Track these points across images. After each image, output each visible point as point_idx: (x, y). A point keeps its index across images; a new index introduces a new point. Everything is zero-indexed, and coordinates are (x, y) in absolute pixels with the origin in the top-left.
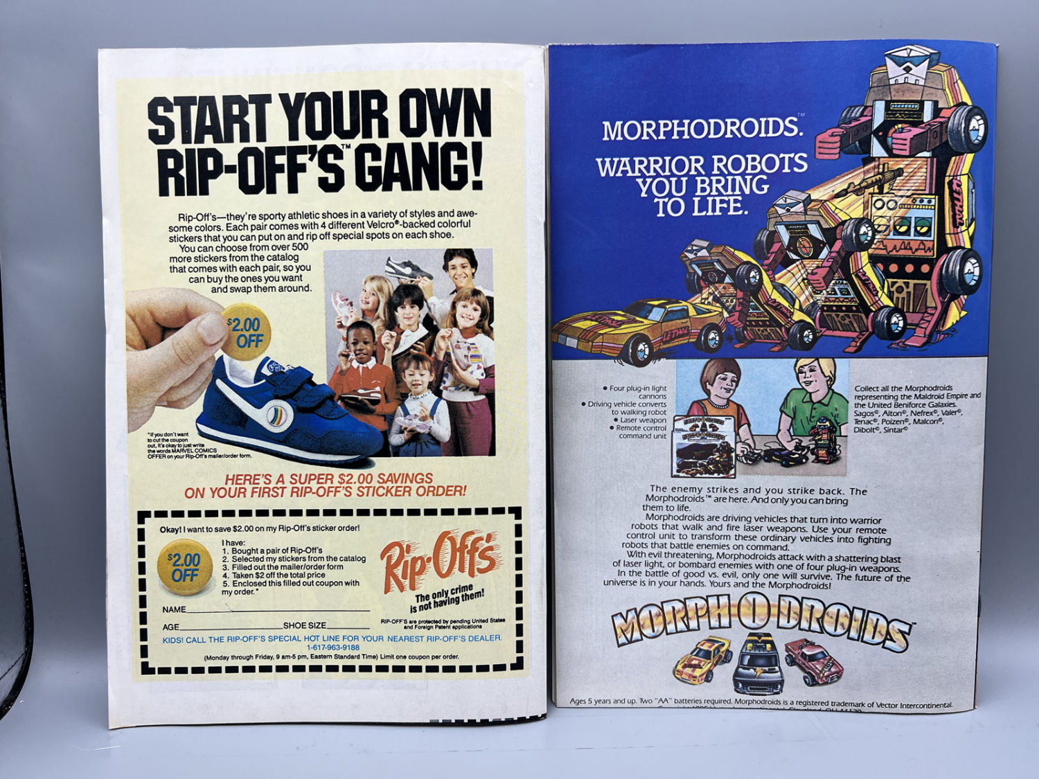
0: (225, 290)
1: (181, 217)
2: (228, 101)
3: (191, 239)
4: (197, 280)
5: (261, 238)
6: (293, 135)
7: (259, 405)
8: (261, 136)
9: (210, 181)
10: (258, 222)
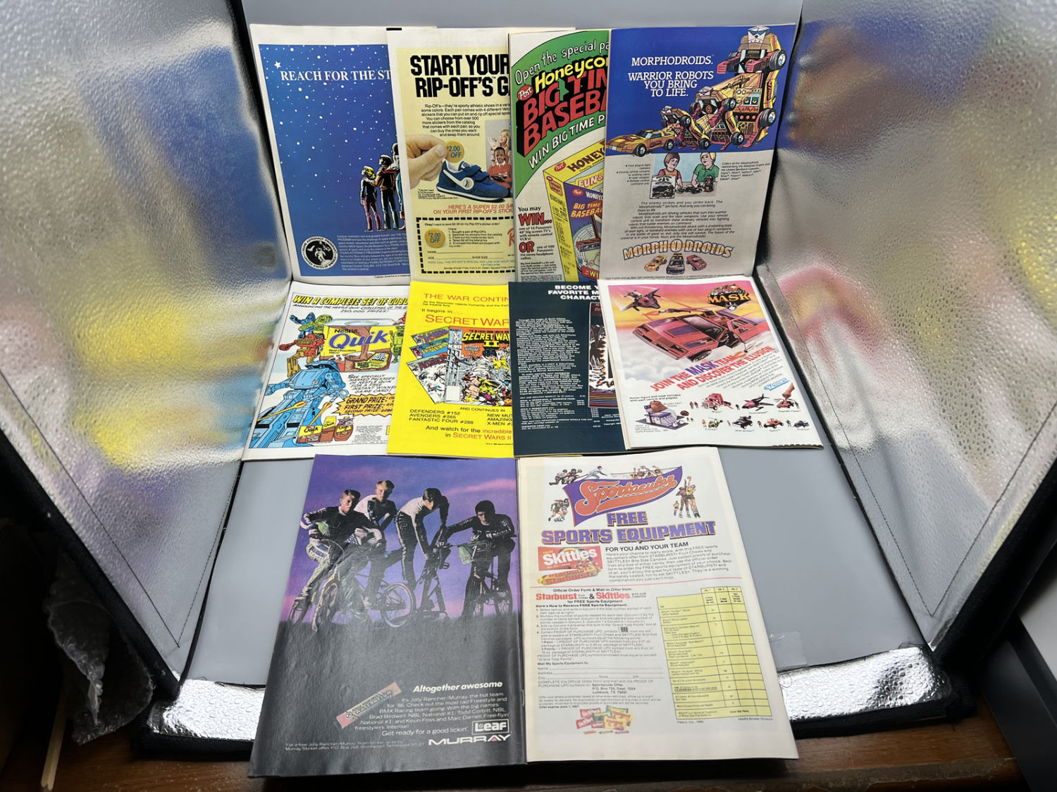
0: (445, 135)
1: (426, 106)
2: (444, 57)
3: (430, 115)
4: (434, 131)
5: (459, 114)
6: (472, 73)
7: (460, 179)
8: (458, 73)
9: (438, 91)
10: (458, 108)
